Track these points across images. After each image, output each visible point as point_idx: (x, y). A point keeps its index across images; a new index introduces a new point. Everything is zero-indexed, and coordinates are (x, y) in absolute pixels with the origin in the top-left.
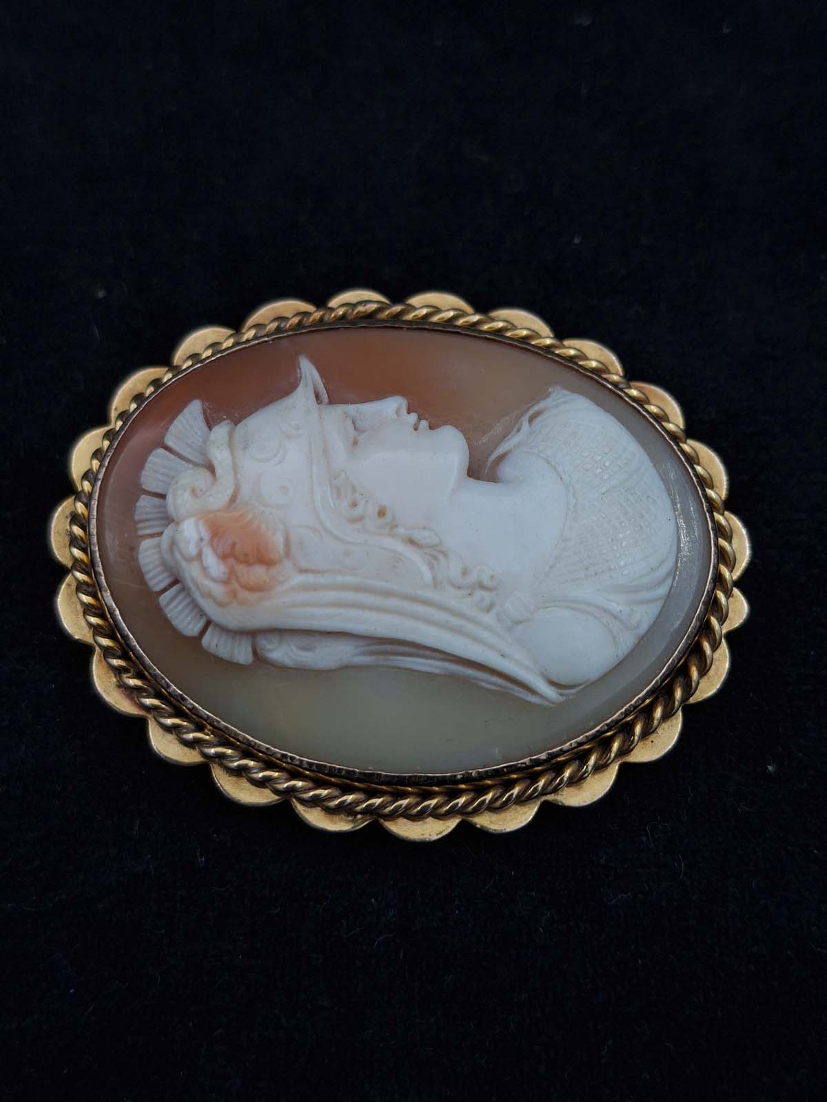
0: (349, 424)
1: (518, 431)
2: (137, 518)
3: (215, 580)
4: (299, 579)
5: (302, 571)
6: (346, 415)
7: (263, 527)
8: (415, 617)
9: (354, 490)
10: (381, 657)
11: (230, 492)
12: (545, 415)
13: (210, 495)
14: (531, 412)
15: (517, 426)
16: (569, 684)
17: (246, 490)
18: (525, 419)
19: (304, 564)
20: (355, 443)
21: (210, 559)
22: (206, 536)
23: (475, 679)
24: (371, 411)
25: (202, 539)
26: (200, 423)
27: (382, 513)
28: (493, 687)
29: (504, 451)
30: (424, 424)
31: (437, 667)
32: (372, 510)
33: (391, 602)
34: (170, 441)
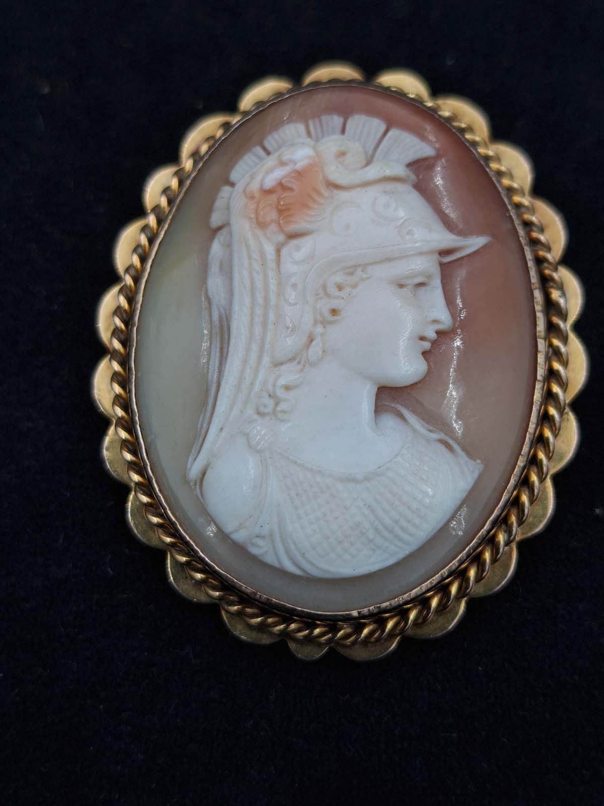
0: (419, 280)
1: (430, 431)
2: (324, 118)
3: (262, 180)
4: (270, 250)
5: (278, 251)
6: (430, 277)
7: (311, 213)
8: (248, 350)
9: (354, 286)
10: (218, 330)
11: (340, 181)
12: (448, 455)
13: (337, 167)
14: (451, 442)
15: (435, 429)
16: (204, 489)
17: (344, 195)
18: (442, 436)
19: (284, 252)
20: (401, 286)
21: (279, 174)
22: (299, 166)
23: (206, 410)
24: (435, 297)
25: (296, 164)
26: (412, 156)
27: (334, 312)
28: (199, 426)
29: (407, 417)
30: (427, 345)
31: (212, 376)
32: (335, 304)
33: (258, 330)
34: (393, 132)
